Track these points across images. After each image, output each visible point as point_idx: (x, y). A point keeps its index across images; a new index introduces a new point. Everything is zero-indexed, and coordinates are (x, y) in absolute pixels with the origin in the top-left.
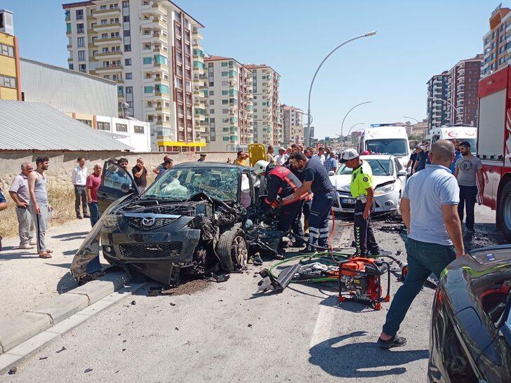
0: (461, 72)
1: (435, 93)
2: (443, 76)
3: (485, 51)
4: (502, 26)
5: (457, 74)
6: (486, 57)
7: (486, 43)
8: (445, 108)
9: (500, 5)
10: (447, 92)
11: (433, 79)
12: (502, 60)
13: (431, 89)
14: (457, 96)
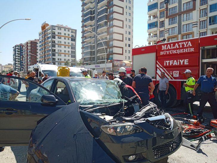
0: (29, 45)
1: (17, 52)
2: (20, 46)
3: (40, 38)
4: (46, 30)
5: (27, 46)
6: (40, 40)
7: (40, 35)
8: (21, 59)
9: (45, 22)
10: (22, 53)
11: (16, 46)
12: (47, 43)
13: (15, 50)
14: (27, 55)
